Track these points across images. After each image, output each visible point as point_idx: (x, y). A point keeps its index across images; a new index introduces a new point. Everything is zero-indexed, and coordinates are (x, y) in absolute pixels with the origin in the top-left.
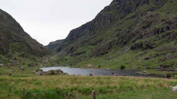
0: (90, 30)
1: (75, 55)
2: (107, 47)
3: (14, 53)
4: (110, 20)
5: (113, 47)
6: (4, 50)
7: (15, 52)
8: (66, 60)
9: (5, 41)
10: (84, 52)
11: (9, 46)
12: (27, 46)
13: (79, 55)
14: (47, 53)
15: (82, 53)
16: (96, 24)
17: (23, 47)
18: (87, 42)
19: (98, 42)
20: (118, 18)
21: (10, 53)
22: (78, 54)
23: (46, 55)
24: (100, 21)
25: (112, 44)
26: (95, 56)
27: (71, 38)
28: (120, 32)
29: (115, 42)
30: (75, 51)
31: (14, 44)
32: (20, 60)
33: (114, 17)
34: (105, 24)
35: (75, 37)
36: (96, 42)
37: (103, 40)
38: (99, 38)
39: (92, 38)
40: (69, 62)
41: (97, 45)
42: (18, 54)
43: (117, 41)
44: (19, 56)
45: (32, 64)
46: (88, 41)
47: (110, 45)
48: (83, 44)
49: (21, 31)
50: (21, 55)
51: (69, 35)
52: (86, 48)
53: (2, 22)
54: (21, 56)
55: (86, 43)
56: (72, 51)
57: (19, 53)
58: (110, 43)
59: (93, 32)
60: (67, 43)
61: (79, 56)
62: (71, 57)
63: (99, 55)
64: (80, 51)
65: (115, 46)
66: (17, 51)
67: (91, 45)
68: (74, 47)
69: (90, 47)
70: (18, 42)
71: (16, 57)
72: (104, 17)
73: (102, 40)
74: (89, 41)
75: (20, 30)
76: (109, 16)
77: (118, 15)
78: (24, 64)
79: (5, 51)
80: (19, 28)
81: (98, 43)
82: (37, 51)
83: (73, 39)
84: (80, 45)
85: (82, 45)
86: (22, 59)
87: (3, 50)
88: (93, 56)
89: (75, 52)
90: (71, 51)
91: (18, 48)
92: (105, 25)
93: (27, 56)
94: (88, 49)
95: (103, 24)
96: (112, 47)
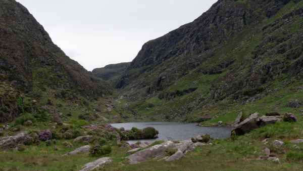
0: (197, 41)
1: (171, 95)
2: (260, 77)
3: (44, 90)
4: (244, 18)
5: (274, 77)
6: (24, 82)
7: (45, 86)
8: (151, 106)
9: (23, 63)
10: (193, 90)
11: (31, 73)
12: (67, 75)
13: (182, 95)
14: (103, 91)
15: (186, 91)
16: (210, 28)
17: (60, 77)
18: (194, 67)
19: (222, 67)
20: (260, 14)
21: (36, 90)
22: (179, 93)
23: (103, 95)
24: (220, 21)
25: (271, 69)
26: (230, 97)
27: (146, 61)
28: (287, 42)
29: (278, 66)
30: (170, 88)
31: (41, 69)
32: (60, 106)
33: (251, 11)
34: (231, 27)
35: (155, 57)
36: (218, 67)
37: (235, 63)
38: (222, 58)
39: (205, 59)
40: (159, 112)
41: (220, 72)
42: (54, 91)
43: (283, 62)
44: (57, 96)
45: (87, 114)
46: (196, 64)
47: (267, 73)
48: (184, 71)
49: (47, 42)
50: (60, 94)
51: (140, 53)
52: (195, 80)
53: (13, 20)
54: (59, 96)
55: (191, 69)
56: (159, 88)
57: (54, 89)
58: (267, 68)
59: (204, 45)
60: (138, 70)
61: (182, 98)
62: (161, 101)
63: (240, 96)
64: (181, 87)
65: (279, 74)
66: (49, 85)
67: (206, 73)
68: (163, 78)
69: (203, 77)
70: (48, 65)
71: (50, 99)
72: (230, 13)
73: (232, 63)
74: (198, 65)
75: (46, 39)
76: (241, 9)
77: (261, 7)
78: (69, 115)
79: (26, 85)
80: (42, 36)
81: (223, 70)
82: (87, 86)
83: (151, 62)
84: (178, 74)
85: (183, 75)
86: (64, 104)
87: (22, 81)
88: (225, 97)
89: (170, 90)
90: (157, 88)
91: (51, 79)
92: (231, 30)
93: (72, 97)
94: (201, 82)
95: (228, 29)
96: (271, 77)
